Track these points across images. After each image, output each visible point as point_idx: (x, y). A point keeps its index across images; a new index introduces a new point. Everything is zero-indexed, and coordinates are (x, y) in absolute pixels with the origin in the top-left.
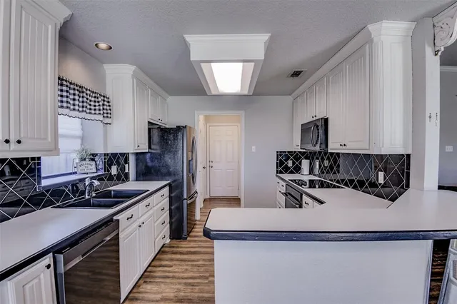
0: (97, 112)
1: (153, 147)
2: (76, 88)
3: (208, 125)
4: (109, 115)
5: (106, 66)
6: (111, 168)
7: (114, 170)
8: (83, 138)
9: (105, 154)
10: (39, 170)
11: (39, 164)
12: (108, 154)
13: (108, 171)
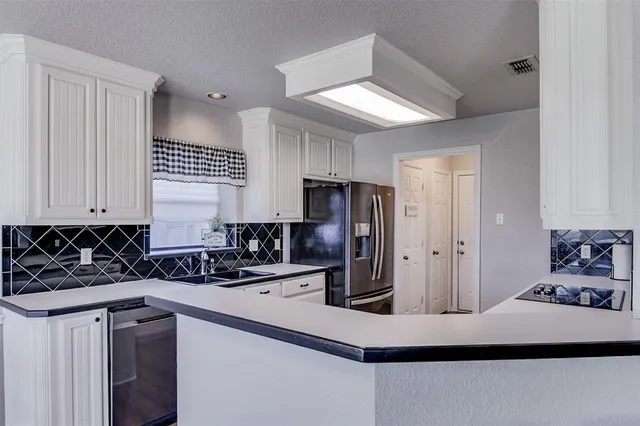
0: (222, 173)
1: (311, 214)
2: (191, 149)
3: (456, 174)
4: (241, 176)
5: (242, 114)
6: (248, 243)
7: (254, 245)
8: (219, 205)
9: (238, 225)
10: (148, 239)
11: (148, 233)
12: (242, 225)
13: (243, 246)
